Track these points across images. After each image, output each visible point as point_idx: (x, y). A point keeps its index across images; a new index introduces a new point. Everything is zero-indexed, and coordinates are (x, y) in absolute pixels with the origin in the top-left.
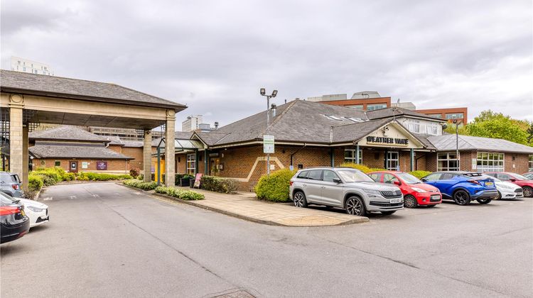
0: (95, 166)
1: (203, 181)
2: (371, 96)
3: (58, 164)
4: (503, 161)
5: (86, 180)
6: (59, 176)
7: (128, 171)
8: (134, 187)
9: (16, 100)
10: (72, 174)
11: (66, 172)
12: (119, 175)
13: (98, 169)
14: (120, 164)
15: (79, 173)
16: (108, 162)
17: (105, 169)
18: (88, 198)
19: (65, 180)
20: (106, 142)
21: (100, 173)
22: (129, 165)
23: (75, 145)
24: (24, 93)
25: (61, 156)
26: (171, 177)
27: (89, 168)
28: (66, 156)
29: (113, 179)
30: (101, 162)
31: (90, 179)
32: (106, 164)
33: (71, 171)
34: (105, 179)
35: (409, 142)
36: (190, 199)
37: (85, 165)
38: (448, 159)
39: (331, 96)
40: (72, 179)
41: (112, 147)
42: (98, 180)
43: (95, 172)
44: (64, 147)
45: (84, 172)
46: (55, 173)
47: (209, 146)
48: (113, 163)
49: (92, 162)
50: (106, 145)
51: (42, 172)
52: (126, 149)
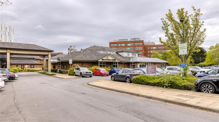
0: (30, 67)
1: (60, 71)
2: (137, 40)
3: (17, 66)
4: (150, 65)
5: (27, 71)
6: (18, 70)
7: (42, 68)
8: (41, 73)
9: (8, 51)
10: (22, 69)
11: (20, 69)
12: (38, 70)
13: (31, 68)
14: (39, 66)
15: (24, 69)
16: (35, 66)
17: (34, 68)
18: (27, 76)
19: (20, 71)
20: (34, 58)
21: (32, 69)
22: (42, 66)
23: (23, 59)
24: (10, 49)
25: (18, 63)
26: (50, 70)
27: (28, 67)
28: (20, 63)
29: (36, 71)
30: (32, 65)
31: (28, 71)
32: (34, 66)
33: (22, 68)
34: (33, 71)
35: (116, 60)
36: (52, 75)
37: (26, 66)
38: (133, 64)
39: (122, 40)
40: (22, 71)
41: (36, 60)
42: (31, 71)
43: (29, 69)
44: (19, 60)
45: (26, 69)
46: (16, 69)
47: (61, 61)
48: (36, 65)
49: (29, 65)
50: (34, 59)
51: (12, 69)
52: (41, 61)
